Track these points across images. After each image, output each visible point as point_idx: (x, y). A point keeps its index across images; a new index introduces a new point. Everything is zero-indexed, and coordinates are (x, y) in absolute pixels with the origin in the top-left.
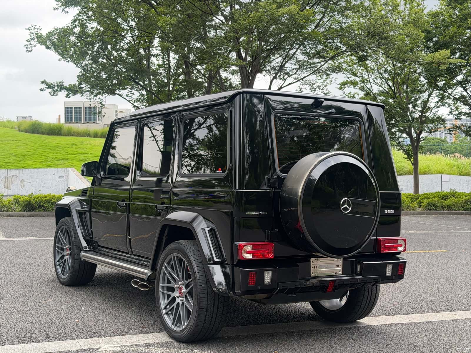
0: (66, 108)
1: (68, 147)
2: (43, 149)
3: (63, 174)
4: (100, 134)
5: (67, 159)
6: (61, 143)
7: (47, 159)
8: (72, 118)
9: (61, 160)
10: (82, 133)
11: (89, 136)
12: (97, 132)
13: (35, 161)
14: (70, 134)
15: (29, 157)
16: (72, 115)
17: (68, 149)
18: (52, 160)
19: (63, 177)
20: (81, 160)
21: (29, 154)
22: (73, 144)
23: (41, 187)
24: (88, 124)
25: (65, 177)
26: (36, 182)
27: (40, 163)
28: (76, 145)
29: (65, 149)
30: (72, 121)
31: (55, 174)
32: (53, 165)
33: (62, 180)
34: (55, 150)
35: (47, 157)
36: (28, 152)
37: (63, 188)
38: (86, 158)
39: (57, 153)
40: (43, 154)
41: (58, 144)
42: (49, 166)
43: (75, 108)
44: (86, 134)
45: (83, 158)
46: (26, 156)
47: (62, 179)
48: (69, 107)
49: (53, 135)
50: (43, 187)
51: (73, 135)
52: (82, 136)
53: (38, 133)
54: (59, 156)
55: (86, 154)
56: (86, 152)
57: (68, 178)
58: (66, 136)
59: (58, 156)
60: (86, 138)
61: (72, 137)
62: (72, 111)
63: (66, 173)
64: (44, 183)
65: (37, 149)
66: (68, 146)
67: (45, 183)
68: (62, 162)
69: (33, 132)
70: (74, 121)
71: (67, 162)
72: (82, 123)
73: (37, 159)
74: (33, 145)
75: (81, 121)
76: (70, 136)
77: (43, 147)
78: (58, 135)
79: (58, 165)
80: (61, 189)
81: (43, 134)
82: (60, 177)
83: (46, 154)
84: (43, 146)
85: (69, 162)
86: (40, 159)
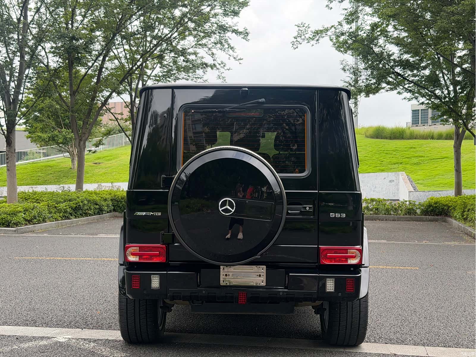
0: (413, 110)
1: (405, 151)
2: (380, 153)
3: (394, 178)
4: (444, 135)
5: (401, 163)
6: (400, 147)
7: (382, 163)
8: (419, 121)
9: (394, 164)
10: (425, 135)
11: (432, 138)
12: (441, 133)
13: (370, 166)
14: (413, 137)
15: (365, 162)
16: (419, 118)
17: (405, 152)
18: (386, 164)
19: (394, 181)
20: (415, 164)
21: (365, 159)
22: (411, 148)
23: (372, 192)
24: (435, 126)
25: (395, 181)
26: (367, 186)
27: (374, 167)
28: (414, 148)
29: (403, 152)
30: (419, 123)
31: (385, 178)
32: (387, 169)
33: (393, 185)
34: (392, 154)
35: (382, 161)
36: (365, 157)
37: (394, 192)
38: (420, 161)
39: (393, 157)
40: (379, 159)
41: (396, 148)
42: (383, 171)
43: (421, 110)
44: (429, 136)
45: (418, 161)
46: (362, 161)
47: (393, 183)
48: (416, 110)
49: (396, 139)
50: (374, 191)
51: (415, 139)
52: (425, 139)
53: (382, 138)
54: (395, 160)
55: (422, 157)
56: (423, 155)
57: (399, 182)
58: (408, 139)
59: (392, 160)
60: (429, 140)
61: (415, 140)
62: (419, 113)
63: (396, 177)
64: (374, 187)
65: (375, 154)
66: (405, 149)
67: (376, 187)
68: (396, 166)
69: (377, 138)
70: (421, 123)
71: (400, 166)
72: (429, 125)
73: (372, 164)
74: (371, 150)
75: (428, 123)
76: (413, 139)
77: (381, 152)
78: (400, 139)
79: (391, 169)
80: (391, 194)
81: (386, 138)
82: (390, 181)
83: (381, 158)
84: (381, 150)
85: (403, 166)
86: (375, 164)
